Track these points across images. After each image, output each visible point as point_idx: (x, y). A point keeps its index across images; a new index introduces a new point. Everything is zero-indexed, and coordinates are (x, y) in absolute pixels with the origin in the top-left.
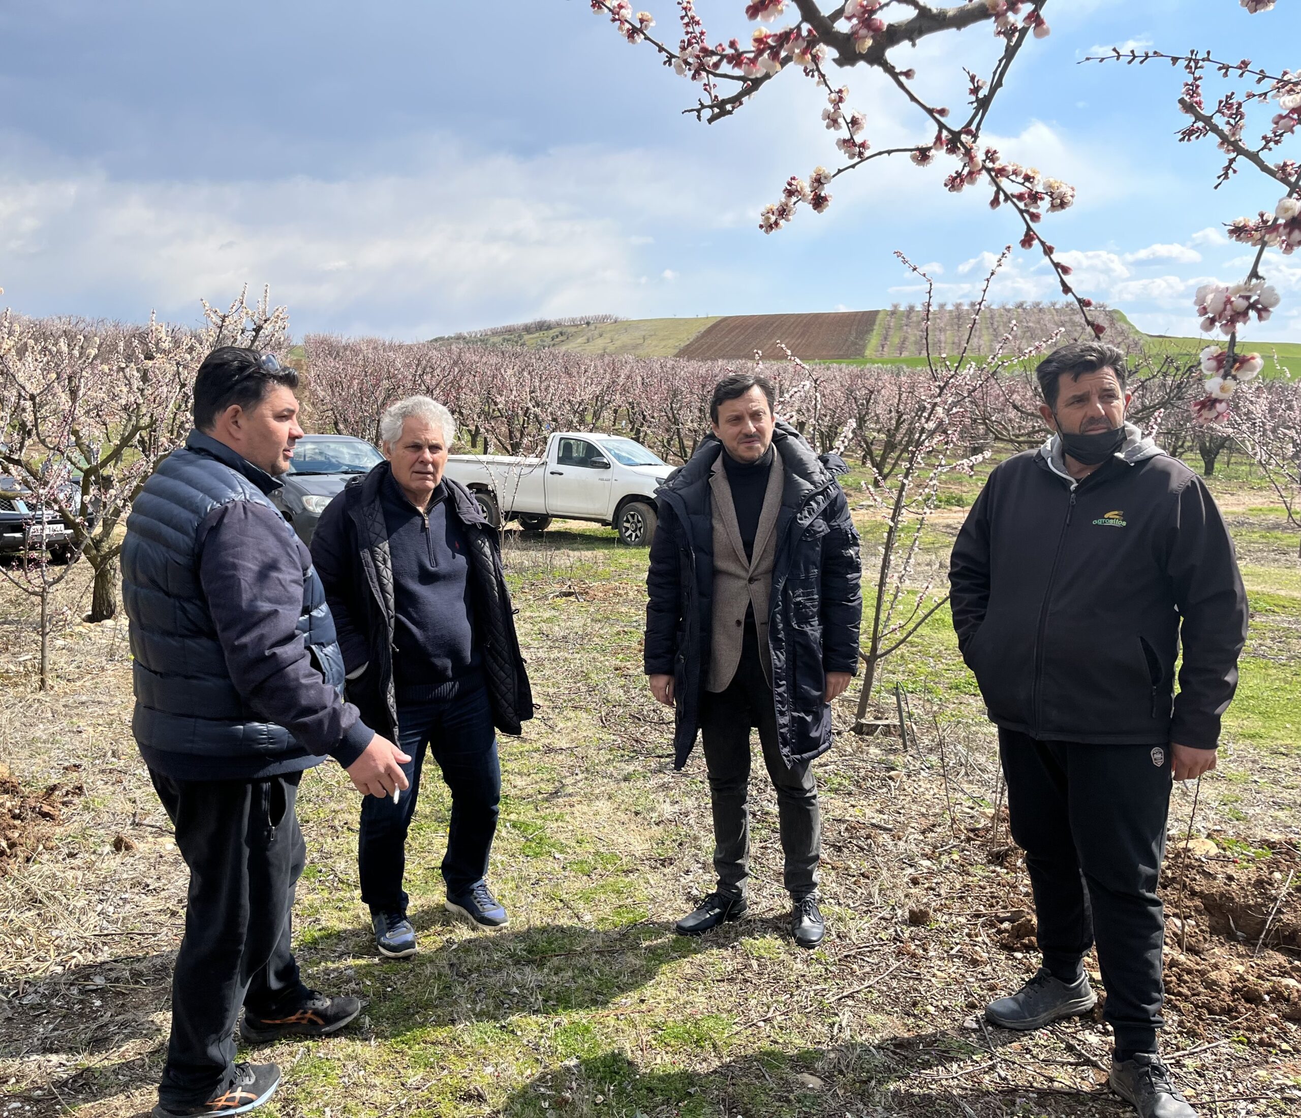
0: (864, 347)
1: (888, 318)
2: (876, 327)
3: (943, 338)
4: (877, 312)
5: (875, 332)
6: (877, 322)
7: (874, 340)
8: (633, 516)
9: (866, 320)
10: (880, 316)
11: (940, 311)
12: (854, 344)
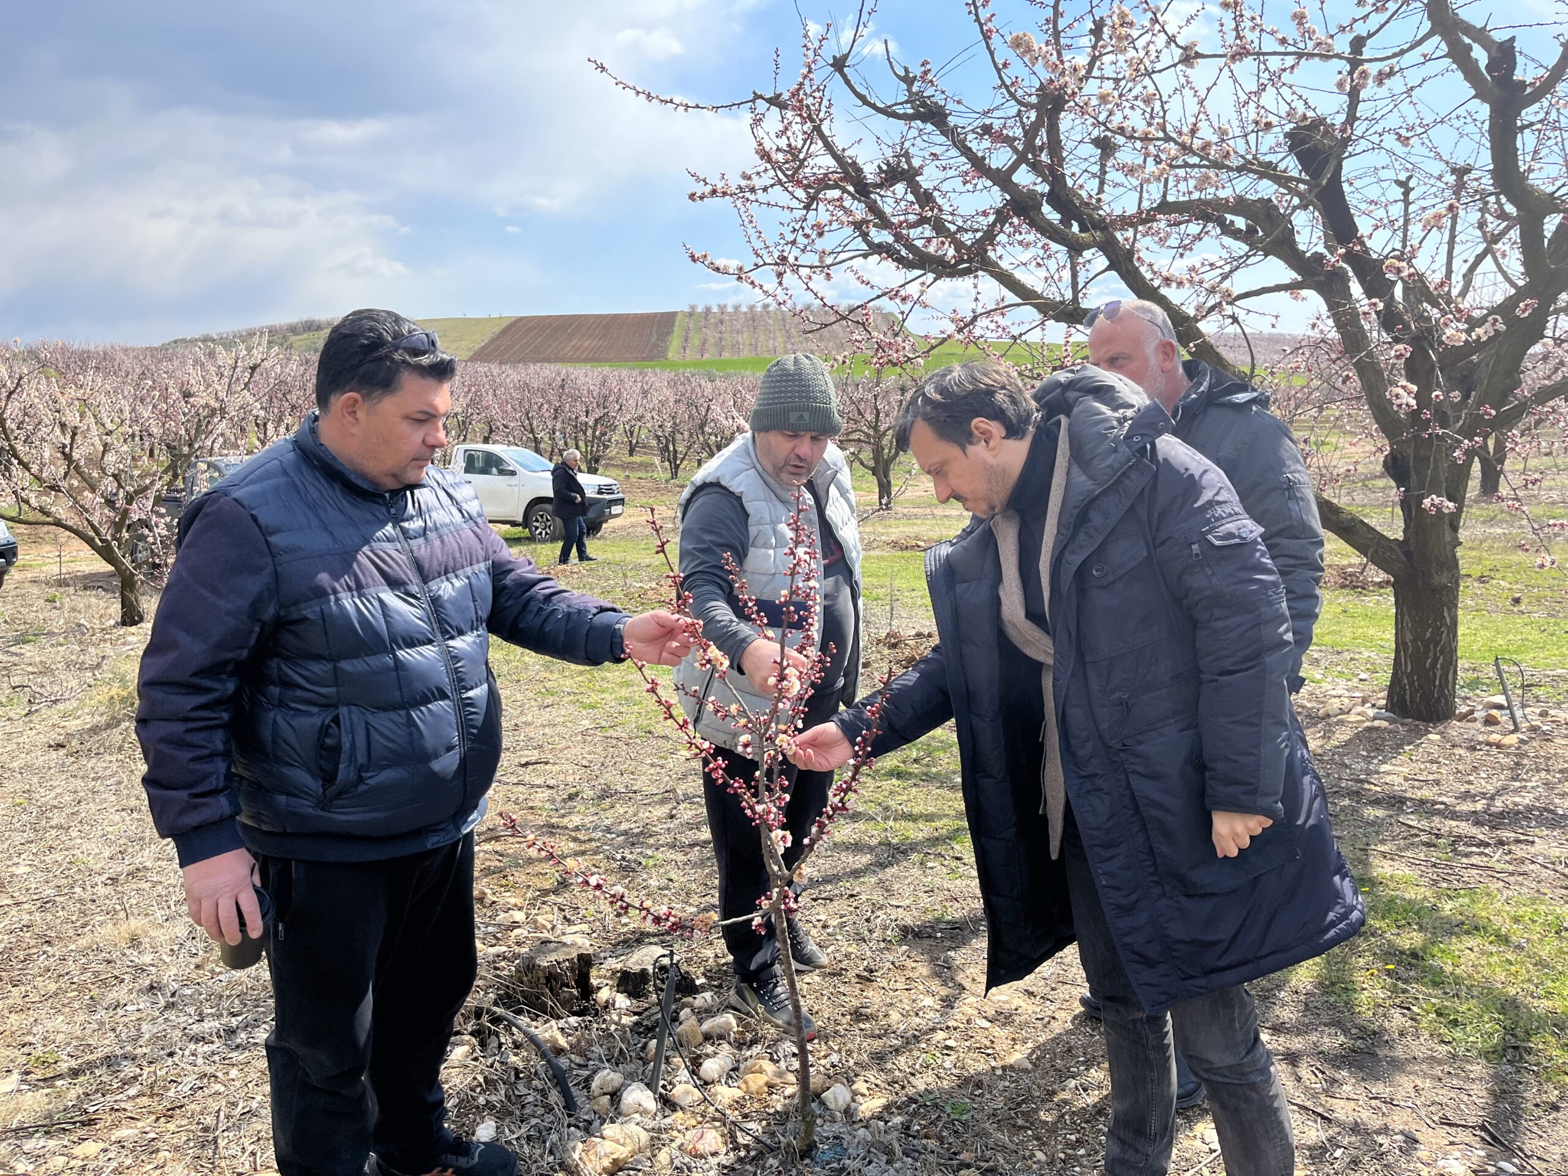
0: (666, 349)
1: (687, 319)
2: (676, 329)
3: (741, 340)
4: (675, 314)
5: (675, 334)
6: (677, 324)
7: (675, 342)
8: (542, 516)
9: (664, 322)
10: (679, 318)
11: (735, 313)
12: (656, 345)
